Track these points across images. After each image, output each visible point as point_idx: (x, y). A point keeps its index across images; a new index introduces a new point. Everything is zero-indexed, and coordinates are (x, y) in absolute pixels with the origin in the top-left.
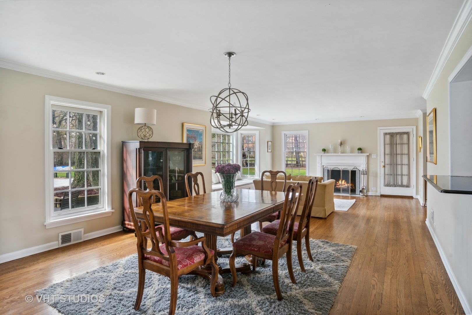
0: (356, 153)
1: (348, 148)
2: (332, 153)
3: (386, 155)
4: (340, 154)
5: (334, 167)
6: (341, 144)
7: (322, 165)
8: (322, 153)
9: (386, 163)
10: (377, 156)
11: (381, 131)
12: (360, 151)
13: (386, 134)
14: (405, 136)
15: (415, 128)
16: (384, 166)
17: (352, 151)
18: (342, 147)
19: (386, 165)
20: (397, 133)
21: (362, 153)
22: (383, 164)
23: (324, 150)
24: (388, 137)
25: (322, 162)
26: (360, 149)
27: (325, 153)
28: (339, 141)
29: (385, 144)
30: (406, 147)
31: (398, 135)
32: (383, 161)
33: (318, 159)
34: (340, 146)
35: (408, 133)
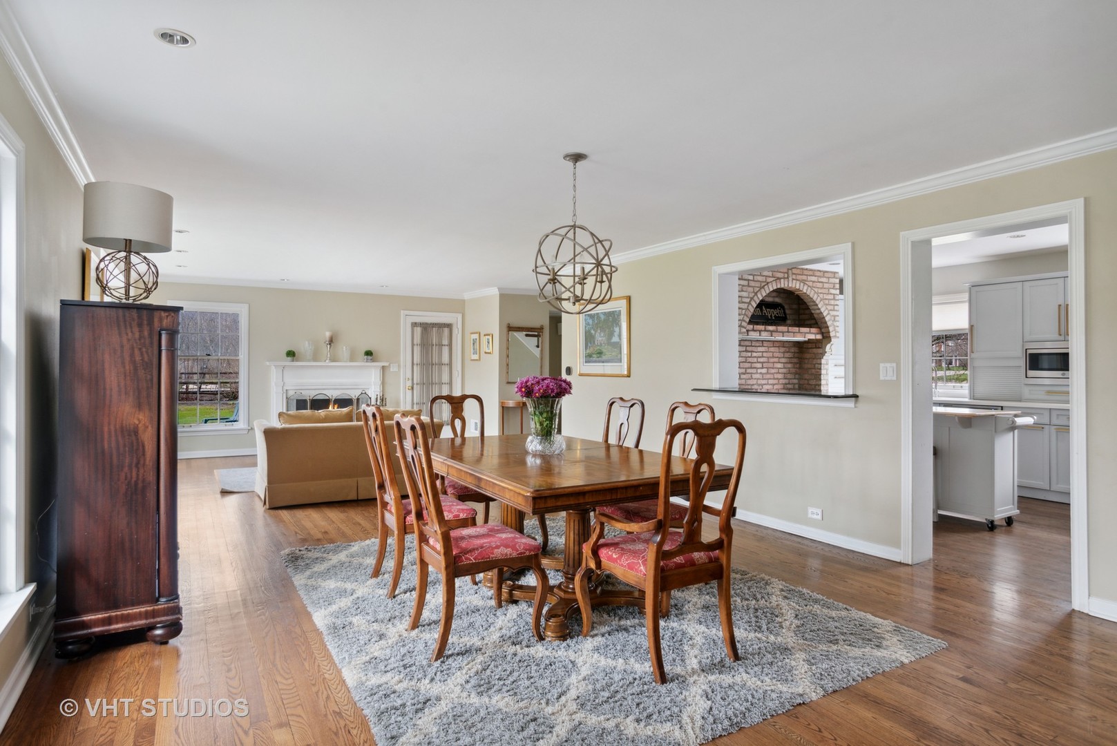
0: (362, 362)
1: (343, 350)
2: (309, 361)
3: (415, 367)
4: (328, 363)
5: (317, 392)
6: (331, 341)
7: (285, 388)
8: (288, 362)
9: (415, 382)
10: (399, 366)
11: (406, 319)
12: (369, 357)
13: (414, 325)
14: (446, 330)
15: (460, 316)
16: (412, 388)
17: (352, 358)
18: (332, 347)
19: (415, 386)
20: (434, 325)
21: (373, 361)
22: (409, 384)
23: (291, 354)
24: (418, 330)
25: (285, 380)
26: (369, 353)
27: (293, 361)
28: (328, 334)
29: (413, 345)
30: (445, 350)
31: (434, 329)
32: (411, 378)
33: (274, 375)
34: (329, 346)
35: (449, 326)
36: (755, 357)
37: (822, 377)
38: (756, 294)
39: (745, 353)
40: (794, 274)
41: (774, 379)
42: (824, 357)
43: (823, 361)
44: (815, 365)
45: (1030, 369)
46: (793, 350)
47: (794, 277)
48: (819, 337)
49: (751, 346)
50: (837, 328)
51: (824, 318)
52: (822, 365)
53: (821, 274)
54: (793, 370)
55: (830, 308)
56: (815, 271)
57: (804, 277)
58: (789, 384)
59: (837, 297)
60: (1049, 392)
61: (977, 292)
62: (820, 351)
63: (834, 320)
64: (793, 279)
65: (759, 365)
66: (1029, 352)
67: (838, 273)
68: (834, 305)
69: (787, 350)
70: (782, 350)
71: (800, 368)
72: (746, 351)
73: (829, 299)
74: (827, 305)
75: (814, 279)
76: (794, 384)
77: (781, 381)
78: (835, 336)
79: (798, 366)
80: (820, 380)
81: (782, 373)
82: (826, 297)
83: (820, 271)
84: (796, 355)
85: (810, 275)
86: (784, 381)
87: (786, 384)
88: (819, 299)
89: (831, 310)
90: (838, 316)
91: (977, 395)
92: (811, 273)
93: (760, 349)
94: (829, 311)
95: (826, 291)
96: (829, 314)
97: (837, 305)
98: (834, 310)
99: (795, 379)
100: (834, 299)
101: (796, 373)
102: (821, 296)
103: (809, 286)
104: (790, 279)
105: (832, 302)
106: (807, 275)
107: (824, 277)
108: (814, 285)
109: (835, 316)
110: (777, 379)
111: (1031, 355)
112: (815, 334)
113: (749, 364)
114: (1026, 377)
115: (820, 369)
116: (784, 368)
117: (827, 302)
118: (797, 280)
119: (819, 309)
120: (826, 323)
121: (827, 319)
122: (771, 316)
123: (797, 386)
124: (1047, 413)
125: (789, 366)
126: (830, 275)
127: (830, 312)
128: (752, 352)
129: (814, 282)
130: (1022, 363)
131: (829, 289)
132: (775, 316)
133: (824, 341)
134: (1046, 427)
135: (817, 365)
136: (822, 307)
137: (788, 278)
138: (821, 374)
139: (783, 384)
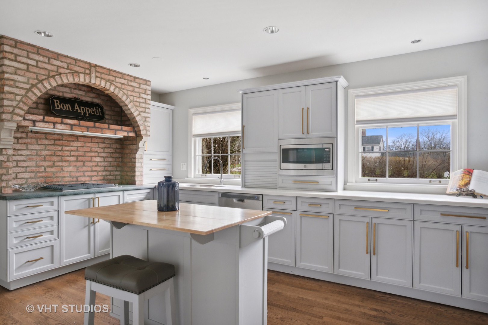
36: (68, 151)
37: (136, 169)
38: (41, 81)
39: (53, 146)
40: (98, 72)
41: (92, 171)
42: (138, 152)
43: (137, 156)
44: (131, 159)
45: (283, 162)
46: (114, 146)
47: (98, 75)
48: (132, 134)
49: (62, 140)
50: (147, 128)
51: (135, 118)
52: (137, 159)
53: (132, 79)
54: (115, 164)
55: (140, 109)
56: (125, 74)
57: (112, 78)
58: (110, 175)
59: (149, 102)
60: (295, 182)
61: (247, 98)
62: (135, 147)
63: (145, 121)
64: (96, 77)
65: (72, 159)
66: (282, 147)
67: (150, 81)
68: (145, 108)
69: (108, 146)
70: (102, 145)
71: (122, 162)
72: (54, 144)
73: (140, 102)
74: (137, 106)
75: (122, 81)
76: (116, 175)
77: (100, 173)
78: (146, 135)
79: (120, 160)
80: (135, 172)
81: (102, 166)
82: (136, 99)
83: (130, 76)
84: (118, 151)
85: (118, 77)
86: (104, 173)
87: (107, 176)
88: (128, 100)
89: (142, 112)
90: (149, 118)
91: (248, 184)
92: (120, 75)
93: (76, 144)
94: (139, 112)
95: (137, 95)
96: (139, 115)
97: (148, 108)
98: (145, 112)
99: (117, 171)
100: (145, 103)
101: (118, 166)
102: (132, 98)
103: (116, 87)
104: (93, 76)
105: (144, 105)
106: (115, 77)
107: (134, 81)
108: (124, 87)
109: (146, 118)
110: (96, 171)
111: (284, 150)
112: (128, 132)
113: (59, 158)
114: (280, 169)
115: (135, 162)
116: (104, 161)
117: (138, 104)
118: (102, 78)
119: (129, 109)
120: (137, 122)
121: (138, 119)
122: (85, 113)
123: (119, 177)
124: (294, 201)
125: (111, 160)
126: (141, 82)
127: (141, 113)
128: (63, 145)
129: (123, 84)
130: (277, 157)
131: (140, 93)
132: (90, 114)
133: (138, 139)
134: (294, 212)
135: (132, 159)
136: (132, 107)
137: (90, 74)
138: (135, 167)
139: (102, 175)
